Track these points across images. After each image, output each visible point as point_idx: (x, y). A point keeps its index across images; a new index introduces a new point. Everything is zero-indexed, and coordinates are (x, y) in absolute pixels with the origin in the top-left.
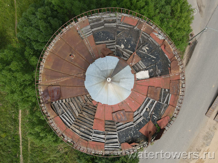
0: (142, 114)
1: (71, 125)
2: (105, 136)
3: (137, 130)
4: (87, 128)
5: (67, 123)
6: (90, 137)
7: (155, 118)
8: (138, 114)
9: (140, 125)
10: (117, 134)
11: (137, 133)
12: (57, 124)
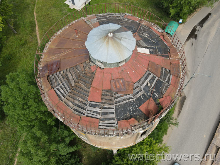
0: (142, 87)
1: (64, 97)
2: (100, 109)
3: (137, 106)
4: (82, 100)
5: (61, 95)
6: (84, 111)
7: (156, 96)
8: (138, 86)
9: (140, 101)
10: (115, 108)
11: (136, 110)
12: (50, 97)
